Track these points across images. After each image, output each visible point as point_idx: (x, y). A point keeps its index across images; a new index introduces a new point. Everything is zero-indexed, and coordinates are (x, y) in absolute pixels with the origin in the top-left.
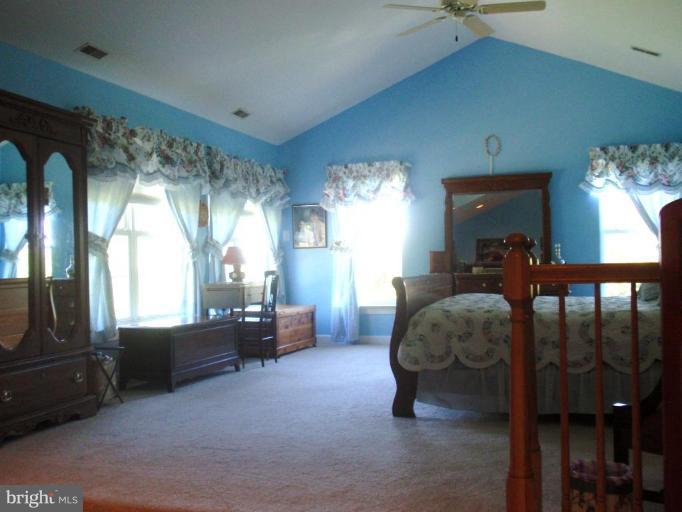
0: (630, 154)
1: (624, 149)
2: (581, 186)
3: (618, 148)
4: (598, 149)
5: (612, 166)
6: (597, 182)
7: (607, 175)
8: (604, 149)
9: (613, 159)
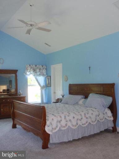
0: (35, 67)
1: (34, 66)
2: (24, 74)
3: (33, 65)
4: (28, 65)
5: (32, 69)
6: (28, 73)
7: (31, 72)
8: (30, 65)
9: (32, 68)
